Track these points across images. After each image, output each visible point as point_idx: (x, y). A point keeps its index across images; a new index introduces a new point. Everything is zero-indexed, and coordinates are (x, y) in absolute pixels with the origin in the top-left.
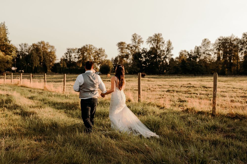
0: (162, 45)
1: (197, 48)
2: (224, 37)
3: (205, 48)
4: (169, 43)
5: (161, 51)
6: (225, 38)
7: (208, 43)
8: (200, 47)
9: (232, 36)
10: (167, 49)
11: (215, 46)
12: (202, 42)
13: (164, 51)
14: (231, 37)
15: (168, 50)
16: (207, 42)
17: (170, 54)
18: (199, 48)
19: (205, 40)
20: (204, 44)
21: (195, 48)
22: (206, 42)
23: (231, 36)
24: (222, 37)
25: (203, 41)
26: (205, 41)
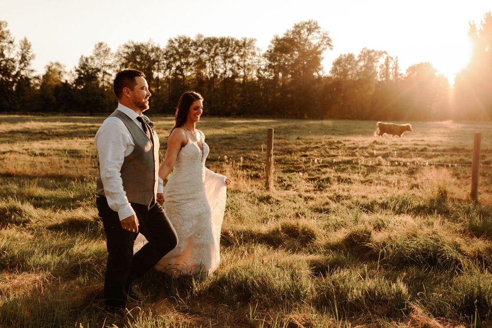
0: (9, 49)
1: (84, 60)
2: (137, 43)
3: (100, 61)
4: (26, 45)
5: (7, 61)
6: (139, 44)
7: (106, 51)
8: (92, 59)
9: (150, 42)
10: (20, 58)
11: (117, 59)
12: (94, 48)
13: (13, 60)
14: (149, 44)
15: (24, 59)
16: (105, 49)
17: (29, 67)
18: (89, 60)
19: (101, 44)
20: (97, 52)
21: (81, 59)
22: (102, 50)
23: (148, 42)
24: (133, 42)
25: (95, 46)
26: (100, 47)
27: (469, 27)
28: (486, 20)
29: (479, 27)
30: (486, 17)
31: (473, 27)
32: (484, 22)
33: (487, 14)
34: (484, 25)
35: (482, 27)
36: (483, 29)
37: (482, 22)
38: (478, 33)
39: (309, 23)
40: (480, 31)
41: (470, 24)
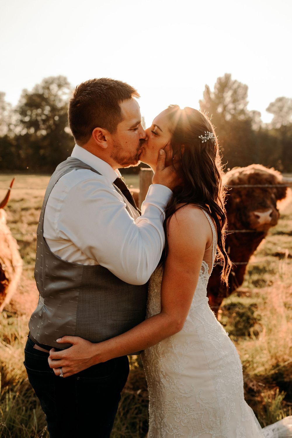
27: (205, 89)
33: (218, 79)
36: (216, 92)
37: (215, 86)
39: (59, 78)
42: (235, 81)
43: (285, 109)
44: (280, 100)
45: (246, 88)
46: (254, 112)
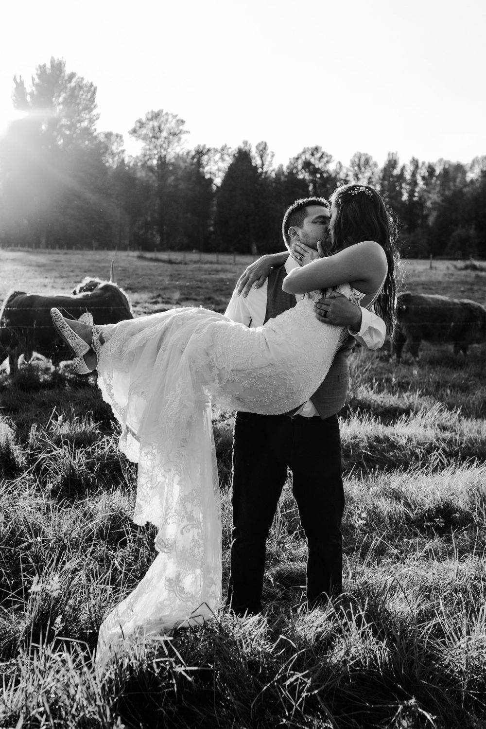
27: (15, 86)
28: (40, 76)
29: (29, 87)
30: (39, 72)
31: (20, 86)
32: (37, 81)
33: (40, 67)
34: (37, 85)
35: (34, 88)
36: (35, 92)
37: (33, 79)
38: (28, 98)
40: (32, 94)
41: (15, 79)
42: (72, 75)
43: (164, 134)
44: (156, 116)
45: (92, 90)
46: (108, 135)
